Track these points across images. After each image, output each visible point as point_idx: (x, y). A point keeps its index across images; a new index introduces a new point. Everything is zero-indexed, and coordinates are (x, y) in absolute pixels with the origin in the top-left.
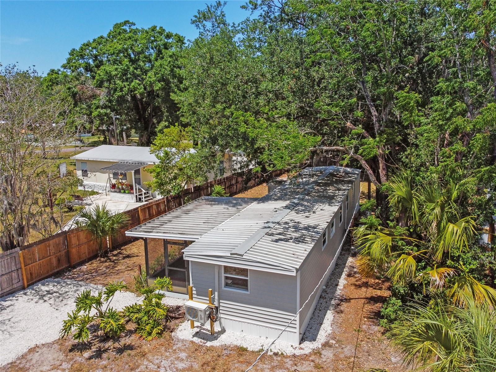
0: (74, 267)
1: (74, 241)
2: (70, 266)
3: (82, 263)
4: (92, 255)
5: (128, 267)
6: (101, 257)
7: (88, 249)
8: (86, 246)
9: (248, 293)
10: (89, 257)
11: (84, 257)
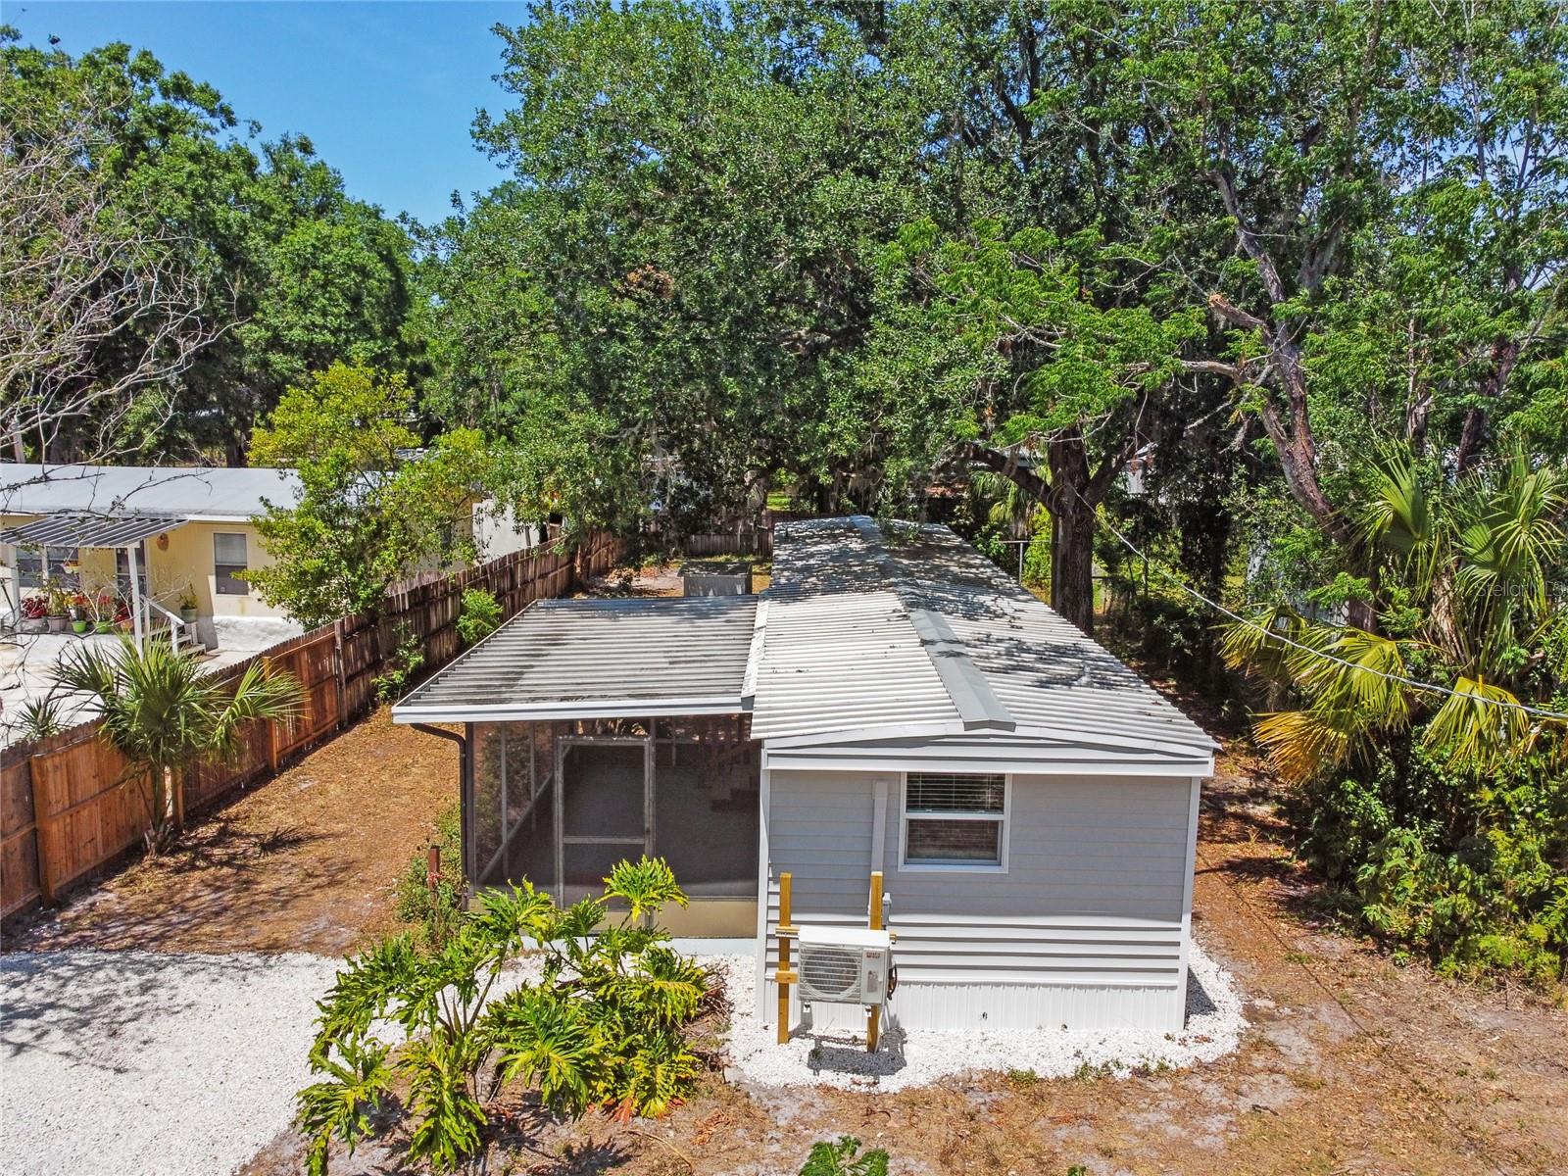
0: (63, 904)
1: (56, 788)
2: (40, 901)
3: (86, 885)
4: (116, 848)
5: (309, 876)
6: (160, 852)
7: (106, 823)
8: (97, 810)
9: (1004, 870)
10: (110, 853)
11: (91, 856)
